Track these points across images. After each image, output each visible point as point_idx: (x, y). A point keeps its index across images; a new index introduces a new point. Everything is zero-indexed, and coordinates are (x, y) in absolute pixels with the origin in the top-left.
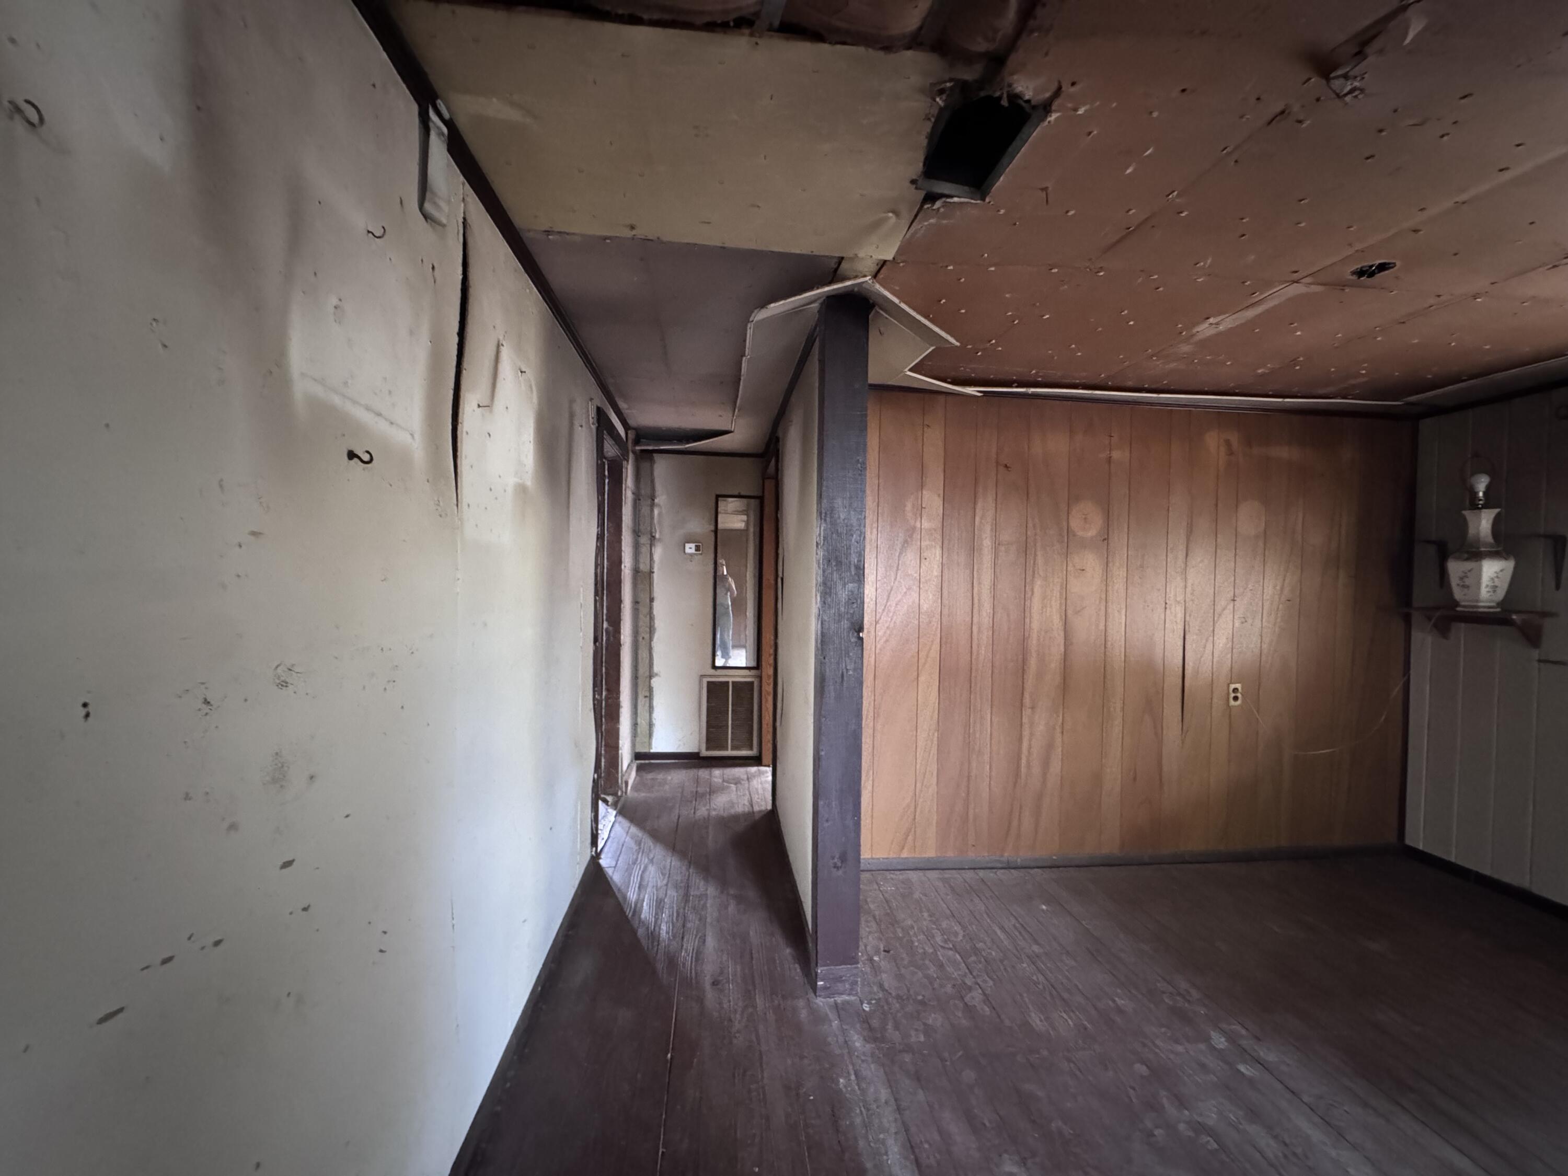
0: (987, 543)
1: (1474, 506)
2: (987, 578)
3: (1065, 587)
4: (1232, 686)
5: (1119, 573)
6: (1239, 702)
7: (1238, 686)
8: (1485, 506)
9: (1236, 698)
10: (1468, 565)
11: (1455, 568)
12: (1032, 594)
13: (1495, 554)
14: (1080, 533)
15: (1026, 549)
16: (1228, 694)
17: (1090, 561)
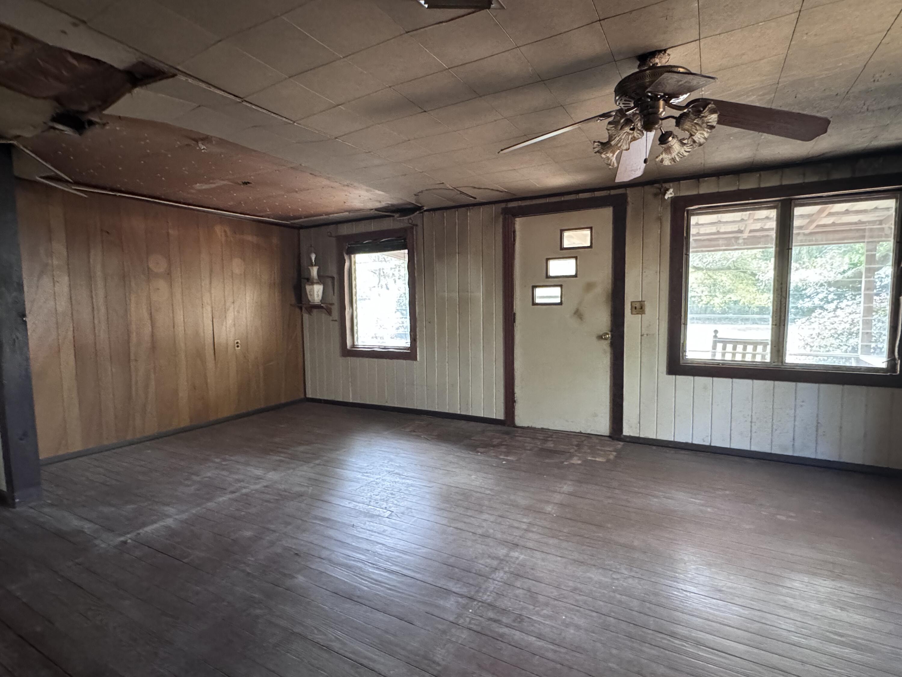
0: (99, 273)
1: (312, 265)
2: (101, 293)
3: (149, 298)
4: (236, 341)
5: (178, 291)
6: (239, 348)
7: (239, 341)
8: (315, 265)
9: (238, 346)
10: (311, 287)
11: (308, 288)
12: (130, 301)
13: (317, 283)
14: (155, 270)
15: (124, 277)
16: (235, 345)
17: (162, 284)
